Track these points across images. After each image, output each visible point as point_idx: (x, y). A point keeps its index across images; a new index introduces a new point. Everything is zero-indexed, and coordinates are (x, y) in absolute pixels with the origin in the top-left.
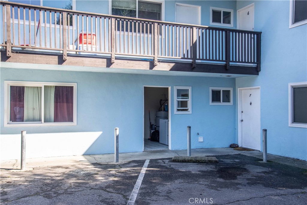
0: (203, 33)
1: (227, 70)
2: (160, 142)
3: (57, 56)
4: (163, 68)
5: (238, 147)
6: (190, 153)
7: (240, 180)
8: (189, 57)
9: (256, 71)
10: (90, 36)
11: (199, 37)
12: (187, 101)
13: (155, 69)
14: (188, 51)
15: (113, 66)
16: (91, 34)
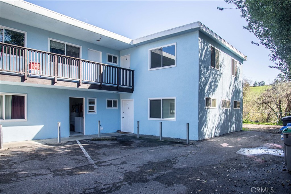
0: (106, 68)
1: (118, 89)
2: (75, 131)
3: (20, 77)
4: (84, 87)
5: (121, 132)
6: (100, 135)
7: (133, 145)
8: (99, 81)
9: (131, 90)
10: (36, 64)
11: (104, 70)
12: (94, 107)
13: (80, 87)
14: (98, 78)
15: (55, 84)
16: (37, 63)
